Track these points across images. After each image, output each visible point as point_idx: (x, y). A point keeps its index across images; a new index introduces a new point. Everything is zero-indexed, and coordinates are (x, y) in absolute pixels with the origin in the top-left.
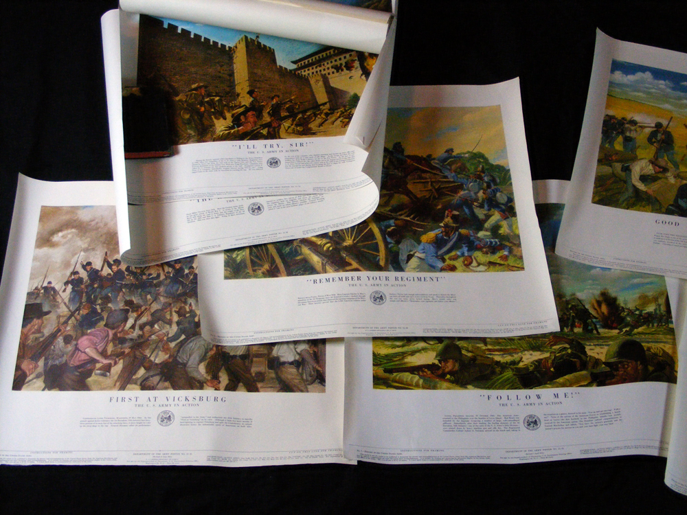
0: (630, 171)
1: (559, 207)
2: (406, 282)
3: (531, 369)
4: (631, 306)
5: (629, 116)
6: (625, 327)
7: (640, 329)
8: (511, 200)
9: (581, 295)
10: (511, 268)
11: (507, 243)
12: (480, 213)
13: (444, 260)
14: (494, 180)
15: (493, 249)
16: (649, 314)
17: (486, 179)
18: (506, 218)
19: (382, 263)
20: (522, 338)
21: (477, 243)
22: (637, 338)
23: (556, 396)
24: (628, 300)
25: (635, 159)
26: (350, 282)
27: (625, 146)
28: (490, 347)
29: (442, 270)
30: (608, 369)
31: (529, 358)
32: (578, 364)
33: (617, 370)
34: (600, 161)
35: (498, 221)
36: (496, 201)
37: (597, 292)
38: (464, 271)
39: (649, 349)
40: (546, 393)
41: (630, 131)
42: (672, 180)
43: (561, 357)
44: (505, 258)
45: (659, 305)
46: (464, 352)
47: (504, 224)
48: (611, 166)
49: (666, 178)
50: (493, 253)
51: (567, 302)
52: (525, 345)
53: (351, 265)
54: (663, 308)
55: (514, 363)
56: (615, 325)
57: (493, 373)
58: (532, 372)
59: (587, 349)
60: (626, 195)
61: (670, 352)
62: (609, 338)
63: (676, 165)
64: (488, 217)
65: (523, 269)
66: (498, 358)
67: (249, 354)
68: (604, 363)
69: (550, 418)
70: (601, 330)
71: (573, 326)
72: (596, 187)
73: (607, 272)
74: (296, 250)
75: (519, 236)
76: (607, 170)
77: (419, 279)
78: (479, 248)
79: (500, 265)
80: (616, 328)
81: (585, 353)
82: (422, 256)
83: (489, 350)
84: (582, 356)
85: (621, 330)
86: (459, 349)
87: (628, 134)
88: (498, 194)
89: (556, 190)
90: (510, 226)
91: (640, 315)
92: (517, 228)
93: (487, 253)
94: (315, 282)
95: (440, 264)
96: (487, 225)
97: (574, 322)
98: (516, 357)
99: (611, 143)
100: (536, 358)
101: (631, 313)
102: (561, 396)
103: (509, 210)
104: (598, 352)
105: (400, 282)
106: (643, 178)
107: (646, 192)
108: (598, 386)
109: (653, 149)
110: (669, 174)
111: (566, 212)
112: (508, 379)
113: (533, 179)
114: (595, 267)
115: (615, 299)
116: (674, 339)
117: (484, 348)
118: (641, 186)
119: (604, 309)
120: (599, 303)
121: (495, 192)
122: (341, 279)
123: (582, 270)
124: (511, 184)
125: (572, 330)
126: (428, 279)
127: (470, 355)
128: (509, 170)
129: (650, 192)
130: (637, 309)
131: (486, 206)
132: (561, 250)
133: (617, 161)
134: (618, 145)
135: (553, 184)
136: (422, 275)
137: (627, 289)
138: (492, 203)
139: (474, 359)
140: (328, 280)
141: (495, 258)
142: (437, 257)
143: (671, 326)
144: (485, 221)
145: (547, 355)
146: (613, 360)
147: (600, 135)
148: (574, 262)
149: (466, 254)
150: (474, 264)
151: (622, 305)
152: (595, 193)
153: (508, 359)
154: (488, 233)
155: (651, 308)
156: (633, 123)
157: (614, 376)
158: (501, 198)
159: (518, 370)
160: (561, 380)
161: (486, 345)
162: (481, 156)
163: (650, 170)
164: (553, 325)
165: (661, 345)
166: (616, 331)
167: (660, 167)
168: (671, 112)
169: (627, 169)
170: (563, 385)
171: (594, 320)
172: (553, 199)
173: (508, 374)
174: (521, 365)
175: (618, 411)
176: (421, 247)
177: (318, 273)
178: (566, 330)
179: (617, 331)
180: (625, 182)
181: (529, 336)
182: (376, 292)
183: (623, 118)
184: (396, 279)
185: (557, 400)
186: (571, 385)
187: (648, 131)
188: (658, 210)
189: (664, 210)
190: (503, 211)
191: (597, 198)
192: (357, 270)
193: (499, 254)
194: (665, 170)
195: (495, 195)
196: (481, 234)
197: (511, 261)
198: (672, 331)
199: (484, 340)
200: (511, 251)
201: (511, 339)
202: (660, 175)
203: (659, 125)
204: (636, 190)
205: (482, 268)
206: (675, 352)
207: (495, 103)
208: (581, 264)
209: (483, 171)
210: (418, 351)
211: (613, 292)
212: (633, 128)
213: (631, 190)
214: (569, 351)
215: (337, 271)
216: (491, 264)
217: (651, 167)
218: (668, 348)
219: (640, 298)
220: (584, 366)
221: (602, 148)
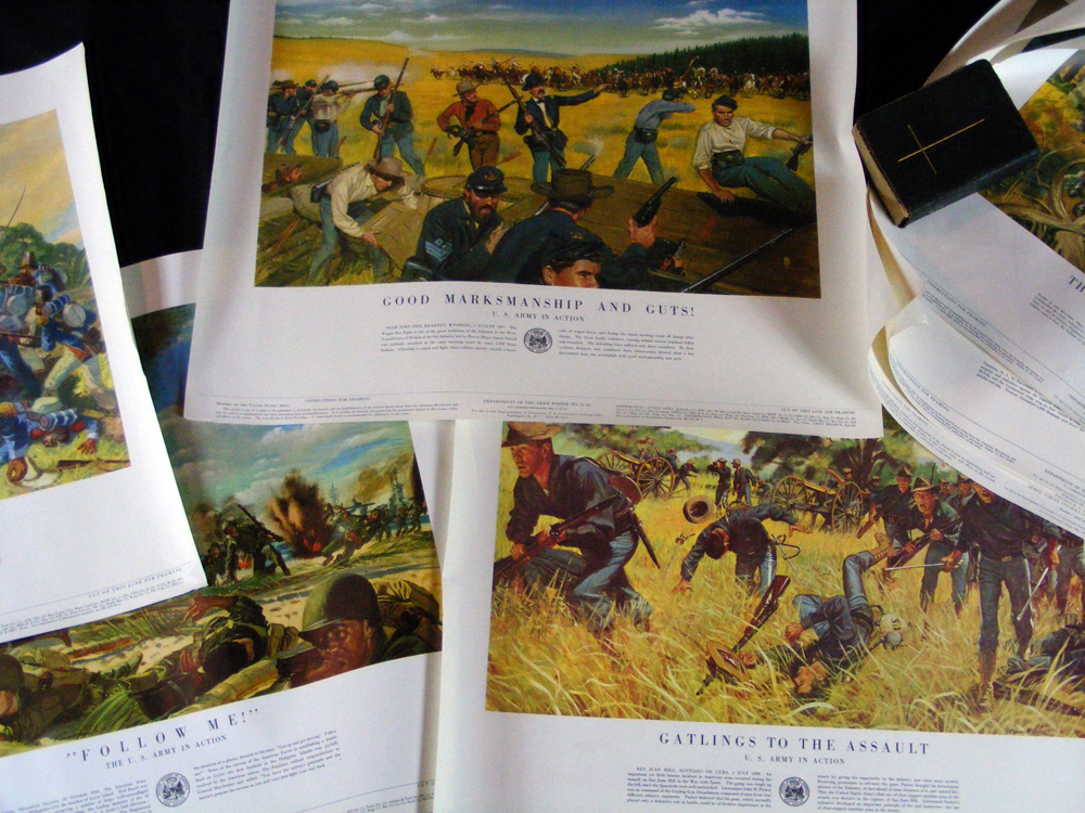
0: (329, 197)
1: (185, 312)
3: (161, 676)
4: (345, 500)
5: (321, 74)
6: (336, 547)
7: (365, 549)
8: (92, 316)
9: (243, 497)
10: (105, 466)
11: (94, 414)
12: (33, 359)
14: (56, 279)
15: (66, 433)
16: (380, 511)
17: (40, 280)
18: (85, 358)
20: (137, 614)
21: (32, 426)
22: (358, 569)
23: (214, 724)
24: (337, 487)
25: (336, 169)
27: (316, 146)
28: (76, 647)
30: (309, 646)
31: (154, 653)
32: (249, 649)
33: (325, 645)
34: (266, 189)
35: (73, 367)
36: (63, 325)
37: (278, 482)
38: (12, 494)
39: (383, 589)
40: (193, 721)
41: (324, 106)
42: (412, 202)
43: (215, 641)
44: (91, 446)
45: (399, 487)
46: (27, 669)
47: (84, 371)
48: (289, 196)
49: (400, 200)
50: (67, 440)
51: (218, 519)
52: (145, 628)
54: (407, 493)
55: (127, 670)
56: (317, 546)
57: (88, 699)
58: (163, 683)
60: (324, 254)
61: (427, 585)
62: (306, 577)
63: (418, 166)
64: (50, 363)
65: (126, 462)
66: (94, 666)
68: (304, 635)
69: (205, 774)
70: (291, 564)
71: (234, 566)
72: (261, 250)
73: (296, 433)
75: (112, 394)
76: (282, 205)
78: (37, 438)
79: (83, 463)
80: (318, 554)
81: (262, 621)
83: (76, 653)
84: (257, 628)
85: (328, 555)
86: (15, 664)
87: (320, 116)
88: (67, 309)
89: (176, 276)
90: (96, 373)
91: (364, 517)
92: (109, 375)
93: (53, 444)
96: (50, 382)
97: (234, 558)
98: (130, 656)
99: (287, 143)
100: (168, 652)
101: (346, 513)
102: (223, 723)
103: (90, 341)
104: (288, 612)
106: (356, 210)
107: (362, 240)
108: (293, 685)
109: (373, 138)
110: (404, 190)
111: (199, 323)
112: (118, 707)
113: (121, 265)
114: (270, 428)
115: (313, 490)
116: (434, 555)
117: (66, 651)
118: (352, 228)
119: (295, 514)
120: (283, 505)
121: (59, 305)
123: (246, 439)
124: (90, 282)
125: (232, 577)
127: (38, 672)
128: (82, 253)
129: (371, 238)
130: (357, 505)
131: (44, 340)
132: (200, 406)
133: (302, 181)
134: (303, 146)
135: (172, 263)
137: (335, 463)
138: (56, 331)
139: (47, 680)
141: (70, 451)
143: (425, 527)
144: (45, 373)
145: (188, 641)
146: (317, 625)
147: (263, 131)
148: (224, 428)
149: (13, 456)
150: (31, 473)
151: (328, 500)
152: (261, 263)
153: (114, 663)
154: (53, 400)
155: (383, 498)
156: (330, 87)
157: (319, 660)
158: (73, 315)
159: (137, 682)
160: (219, 689)
161: (68, 643)
162: (26, 231)
163: (367, 187)
164: (194, 577)
165: (406, 576)
166: (318, 561)
167: (386, 177)
168: (404, 47)
169: (322, 196)
170: (225, 699)
171: (276, 544)
172: (173, 299)
173: (119, 696)
174: (141, 672)
175: (332, 736)
178: (219, 579)
179: (322, 559)
180: (320, 225)
181: (151, 608)
183: (310, 83)
185: (216, 733)
186: (239, 698)
187: (360, 100)
188: (387, 277)
189: (398, 273)
190: (79, 344)
191: (265, 274)
193: (78, 441)
194: (397, 181)
195: (61, 313)
196: (38, 405)
197: (103, 452)
198: (429, 538)
199: (63, 635)
200: (101, 431)
201: (116, 621)
202: (387, 196)
203: (382, 83)
204: (342, 238)
205: (47, 479)
206: (437, 584)
207: (44, 109)
208: (243, 427)
209: (33, 265)
211: (309, 477)
212: (330, 100)
213: (332, 239)
214: (230, 624)
216: (65, 465)
217: (369, 181)
218: (421, 579)
219: (360, 478)
220: (261, 650)
221: (269, 158)
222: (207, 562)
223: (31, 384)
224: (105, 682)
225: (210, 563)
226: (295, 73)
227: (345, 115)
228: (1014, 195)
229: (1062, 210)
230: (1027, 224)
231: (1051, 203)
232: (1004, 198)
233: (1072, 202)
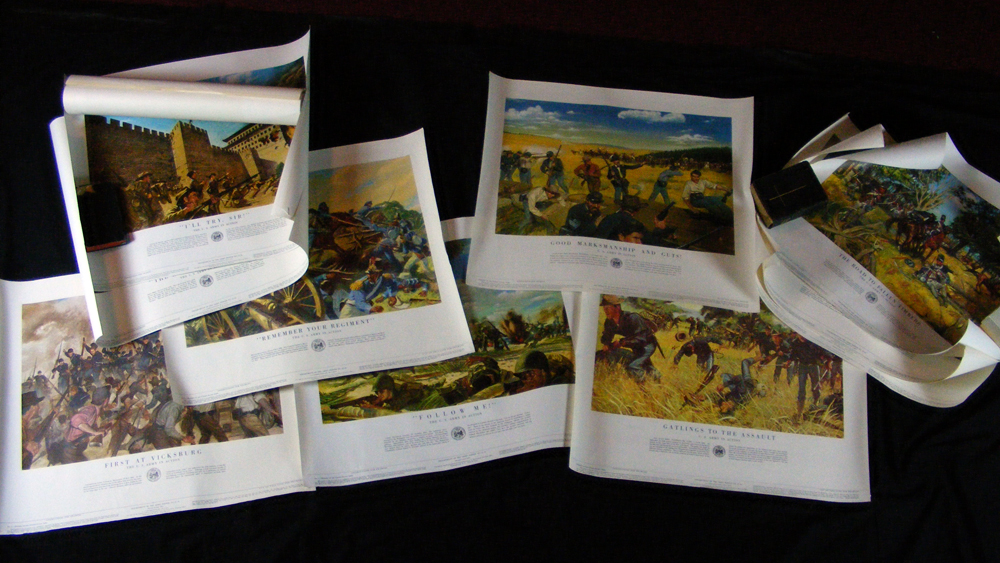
0: (527, 200)
1: (466, 242)
2: (340, 328)
3: (454, 388)
4: (534, 321)
5: (524, 149)
6: (530, 340)
7: (543, 341)
8: (425, 241)
9: (490, 318)
10: (430, 302)
11: (426, 281)
12: (399, 257)
13: (372, 304)
14: (409, 225)
15: (413, 288)
16: (549, 326)
17: (402, 225)
18: (422, 258)
19: (319, 314)
20: (444, 362)
21: (399, 284)
22: (540, 349)
23: (476, 408)
24: (531, 316)
25: (530, 188)
26: (293, 335)
27: (521, 178)
28: (417, 374)
29: (371, 312)
30: (518, 379)
31: (451, 379)
32: (492, 379)
33: (525, 378)
34: (500, 194)
35: (416, 261)
36: (412, 244)
37: (504, 313)
38: (390, 310)
39: (550, 357)
40: (468, 407)
41: (525, 162)
42: (563, 204)
43: (478, 374)
44: (425, 293)
45: (557, 318)
46: (396, 381)
47: (421, 263)
48: (510, 198)
49: (558, 202)
50: (413, 291)
51: (480, 326)
52: (446, 368)
53: (291, 319)
54: (561, 320)
55: (438, 385)
56: (522, 340)
57: (422, 396)
58: (455, 391)
59: (500, 364)
60: (525, 223)
61: (568, 357)
62: (517, 352)
63: (566, 190)
64: (406, 259)
65: (440, 301)
66: (425, 383)
67: (216, 410)
68: (515, 374)
69: (472, 427)
70: (510, 346)
71: (486, 345)
72: (498, 219)
73: (512, 294)
74: (245, 313)
75: (434, 273)
76: (507, 201)
77: (352, 323)
78: (401, 289)
79: (421, 300)
80: (522, 343)
81: (497, 368)
82: (353, 302)
83: (417, 377)
84: (496, 371)
85: (527, 344)
86: (392, 380)
87: (523, 166)
88: (414, 237)
89: (463, 226)
90: (426, 265)
91: (542, 328)
92: (432, 265)
93: (408, 292)
94: (264, 338)
95: (369, 308)
96: (406, 266)
97: (486, 342)
98: (440, 379)
99: (509, 177)
100: (457, 378)
101: (534, 327)
102: (481, 407)
103: (424, 251)
104: (509, 365)
105: (336, 329)
106: (539, 205)
107: (541, 218)
108: (511, 394)
109: (546, 176)
110: (560, 198)
111: (472, 246)
112: (435, 400)
113: (441, 219)
114: (501, 291)
115: (520, 317)
116: (572, 345)
117: (413, 375)
118: (537, 213)
119: (512, 327)
120: (507, 322)
121: (411, 235)
122: (285, 333)
123: (491, 295)
124: (424, 227)
125: (485, 349)
126: (360, 322)
127: (401, 383)
128: (421, 215)
129: (545, 216)
130: (539, 324)
131: (404, 250)
132: (473, 279)
133: (516, 192)
134: (516, 177)
135: (460, 221)
136: (354, 319)
137: (529, 306)
138: (409, 246)
139: (404, 386)
140: (274, 336)
141: (415, 295)
142: (366, 301)
143: (568, 334)
144: (404, 263)
145: (466, 374)
146: (521, 371)
147: (499, 170)
148: (482, 290)
149: (390, 295)
150: (398, 302)
151: (527, 321)
152: (497, 224)
153: (434, 382)
154: (408, 274)
155: (550, 321)
156: (528, 155)
157: (522, 385)
158: (416, 240)
159: (442, 389)
160: (479, 394)
161: (414, 372)
162: (396, 204)
163: (544, 196)
164: (468, 348)
165: (561, 352)
166: (522, 346)
167: (553, 193)
168: (559, 140)
169: (524, 199)
170: (482, 398)
171: (504, 338)
172: (461, 236)
173: (435, 395)
174: (445, 385)
175: (528, 415)
176: (351, 294)
177: (265, 330)
178: (480, 350)
179: (524, 345)
180: (523, 211)
181: (450, 360)
182: (316, 341)
183: (519, 152)
184: (332, 326)
185: (477, 412)
186: (488, 397)
187: (541, 160)
188: (552, 233)
189: (557, 231)
190: (419, 252)
191: (499, 229)
192: (298, 323)
193: (418, 291)
194: (557, 195)
195: (411, 239)
196: (402, 275)
197: (429, 296)
198: (569, 339)
199: (411, 369)
200: (428, 287)
201: (435, 365)
202: (553, 201)
203: (550, 154)
204: (533, 217)
205: (405, 305)
206: (573, 357)
207: (405, 155)
208: (489, 290)
209: (399, 218)
210: (357, 386)
211: (518, 311)
212: (527, 160)
213: (528, 217)
214: (484, 368)
215: (281, 326)
216: (412, 300)
217: (544, 194)
218: (566, 354)
219: (541, 313)
220: (497, 379)
221: (501, 182)
222: (475, 342)
223: (399, 267)
224: (430, 389)
225: (477, 343)
226: (513, 148)
227: (535, 167)
228: (818, 219)
229: (838, 228)
230: (823, 231)
231: (833, 223)
232: (813, 220)
233: (842, 224)
